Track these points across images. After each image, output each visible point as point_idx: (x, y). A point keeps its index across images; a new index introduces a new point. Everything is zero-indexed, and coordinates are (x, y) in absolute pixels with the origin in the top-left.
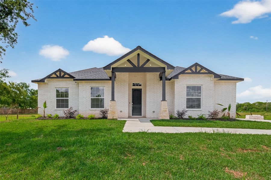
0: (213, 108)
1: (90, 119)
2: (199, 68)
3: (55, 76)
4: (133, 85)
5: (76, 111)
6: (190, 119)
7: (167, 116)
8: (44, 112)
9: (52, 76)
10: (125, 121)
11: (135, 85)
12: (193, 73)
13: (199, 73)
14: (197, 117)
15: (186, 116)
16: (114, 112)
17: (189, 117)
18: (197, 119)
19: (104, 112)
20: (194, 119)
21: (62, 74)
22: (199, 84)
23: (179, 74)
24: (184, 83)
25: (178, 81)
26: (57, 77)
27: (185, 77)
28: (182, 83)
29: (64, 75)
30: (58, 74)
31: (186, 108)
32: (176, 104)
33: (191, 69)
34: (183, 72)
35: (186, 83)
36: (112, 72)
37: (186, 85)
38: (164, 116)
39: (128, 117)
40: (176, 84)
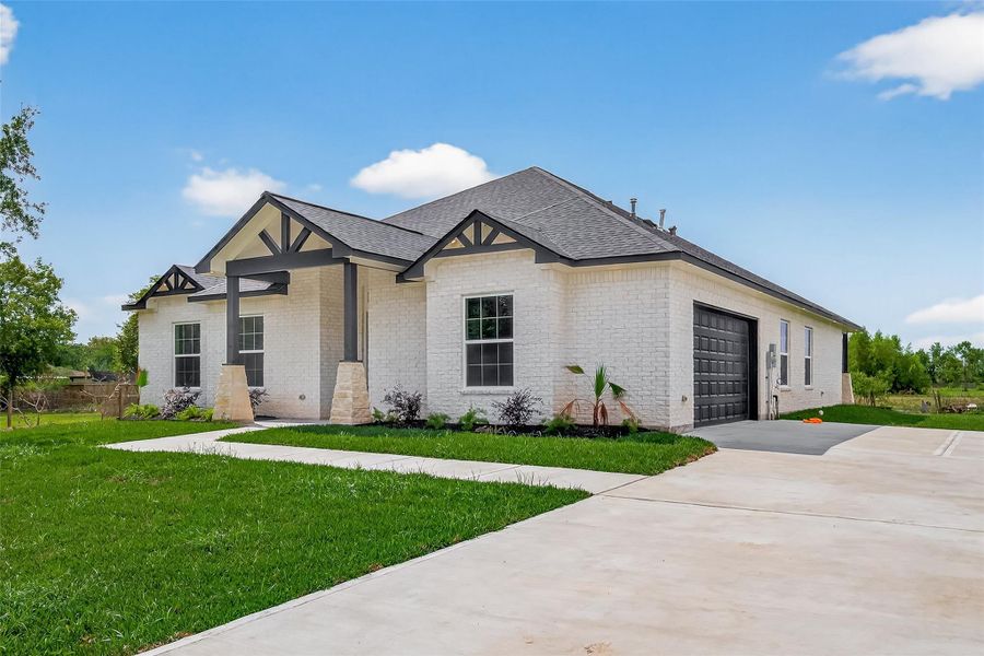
0: (551, 384)
2: (486, 230)
3: (166, 288)
7: (347, 413)
12: (469, 249)
13: (489, 246)
21: (181, 279)
22: (503, 288)
23: (425, 256)
24: (454, 288)
25: (438, 281)
26: (172, 291)
27: (456, 265)
28: (448, 288)
29: (184, 284)
30: (172, 280)
31: (469, 384)
32: (432, 368)
33: (461, 237)
34: (437, 249)
35: (459, 287)
36: (228, 275)
37: (463, 295)
38: (339, 414)
39: (319, 416)
40: (433, 295)
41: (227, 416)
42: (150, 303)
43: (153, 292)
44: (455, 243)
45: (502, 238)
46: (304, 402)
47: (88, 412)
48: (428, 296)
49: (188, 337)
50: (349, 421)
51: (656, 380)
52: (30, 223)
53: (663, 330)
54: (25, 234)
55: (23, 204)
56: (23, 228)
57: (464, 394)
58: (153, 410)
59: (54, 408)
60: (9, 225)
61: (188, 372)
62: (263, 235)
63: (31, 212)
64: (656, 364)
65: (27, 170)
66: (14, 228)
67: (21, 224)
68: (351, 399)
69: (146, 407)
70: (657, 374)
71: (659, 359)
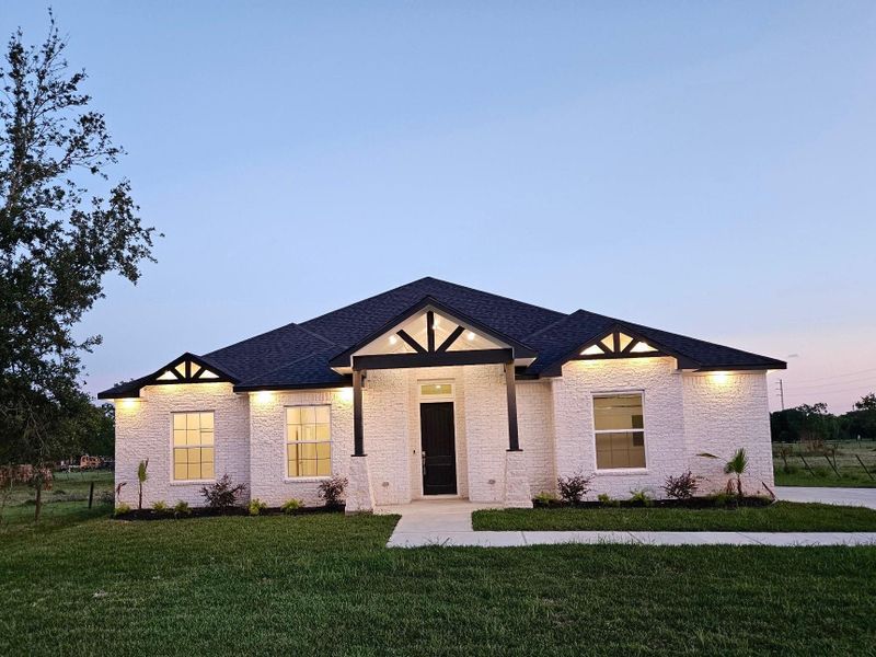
2: (625, 340)
3: (173, 377)
4: (424, 393)
5: (240, 487)
6: (603, 504)
8: (141, 496)
9: (161, 378)
10: (398, 517)
15: (589, 496)
16: (364, 491)
17: (600, 497)
18: (625, 504)
19: (333, 489)
20: (614, 504)
21: (195, 368)
23: (561, 359)
26: (182, 380)
29: (200, 372)
30: (180, 368)
31: (598, 468)
36: (355, 370)
37: (591, 393)
40: (558, 391)
43: (152, 381)
45: (642, 347)
46: (390, 489)
48: (554, 392)
62: (402, 334)
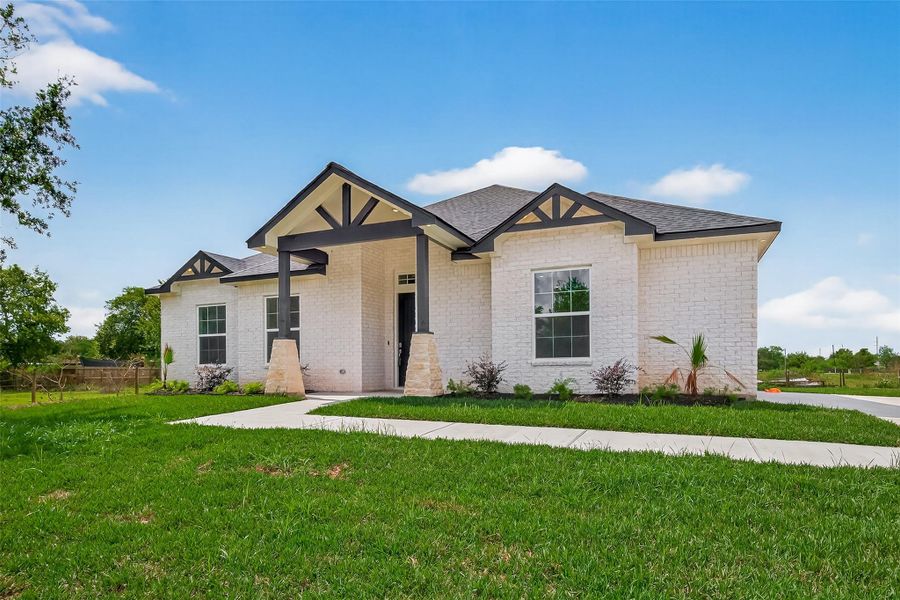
0: (635, 354)
1: (247, 394)
2: (566, 204)
3: (192, 273)
4: (401, 283)
5: (229, 371)
6: (522, 397)
7: (424, 384)
8: (166, 376)
9: (185, 275)
11: (405, 282)
12: (545, 223)
13: (568, 220)
14: (546, 390)
17: (517, 388)
21: (207, 264)
22: (580, 263)
23: (495, 232)
24: (522, 263)
25: (504, 257)
26: (197, 276)
27: (525, 241)
28: (517, 263)
29: (211, 268)
30: (197, 265)
31: (537, 357)
32: (497, 342)
33: (537, 211)
34: (510, 225)
35: (530, 262)
36: (280, 251)
37: (532, 270)
38: (416, 386)
39: (361, 389)
40: (496, 270)
41: (282, 390)
42: (173, 288)
43: (179, 277)
44: (530, 218)
45: (585, 211)
46: (345, 377)
47: (83, 390)
48: (492, 271)
49: (213, 318)
50: (428, 393)
51: (742, 350)
52: (62, 199)
53: (750, 302)
54: (57, 211)
55: (55, 181)
56: (55, 206)
57: (535, 366)
58: (184, 385)
59: (51, 388)
60: (40, 201)
61: (212, 350)
62: (320, 210)
63: (64, 190)
64: (741, 335)
65: (65, 139)
66: (45, 204)
67: (52, 201)
68: (428, 371)
69: (175, 383)
70: (742, 344)
71: (744, 330)
